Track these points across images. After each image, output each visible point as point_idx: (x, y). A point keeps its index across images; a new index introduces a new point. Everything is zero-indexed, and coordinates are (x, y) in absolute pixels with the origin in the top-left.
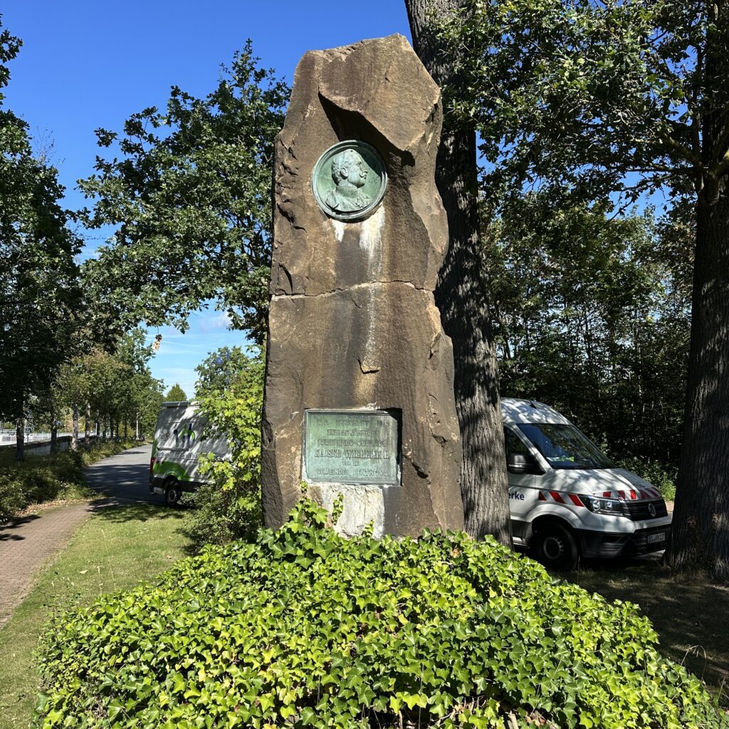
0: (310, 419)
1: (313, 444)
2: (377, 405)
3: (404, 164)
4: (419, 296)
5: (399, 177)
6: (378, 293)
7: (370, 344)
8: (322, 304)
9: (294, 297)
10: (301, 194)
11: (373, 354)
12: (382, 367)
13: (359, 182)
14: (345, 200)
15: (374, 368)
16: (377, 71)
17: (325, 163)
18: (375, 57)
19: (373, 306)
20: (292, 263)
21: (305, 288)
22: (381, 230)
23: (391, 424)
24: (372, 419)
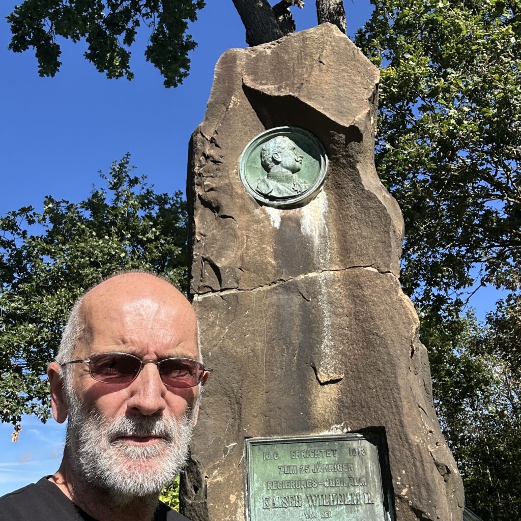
0: (253, 451)
1: (260, 489)
2: (346, 426)
3: (348, 141)
4: (385, 281)
5: (343, 156)
6: (330, 283)
7: (327, 345)
8: (259, 299)
9: (223, 293)
10: (227, 181)
11: (332, 358)
12: (346, 373)
13: (294, 167)
14: (280, 186)
15: (335, 376)
16: (308, 58)
17: (252, 151)
18: (305, 46)
19: (325, 298)
20: (219, 255)
21: (237, 281)
22: (324, 216)
23: (368, 452)
24: (342, 446)
